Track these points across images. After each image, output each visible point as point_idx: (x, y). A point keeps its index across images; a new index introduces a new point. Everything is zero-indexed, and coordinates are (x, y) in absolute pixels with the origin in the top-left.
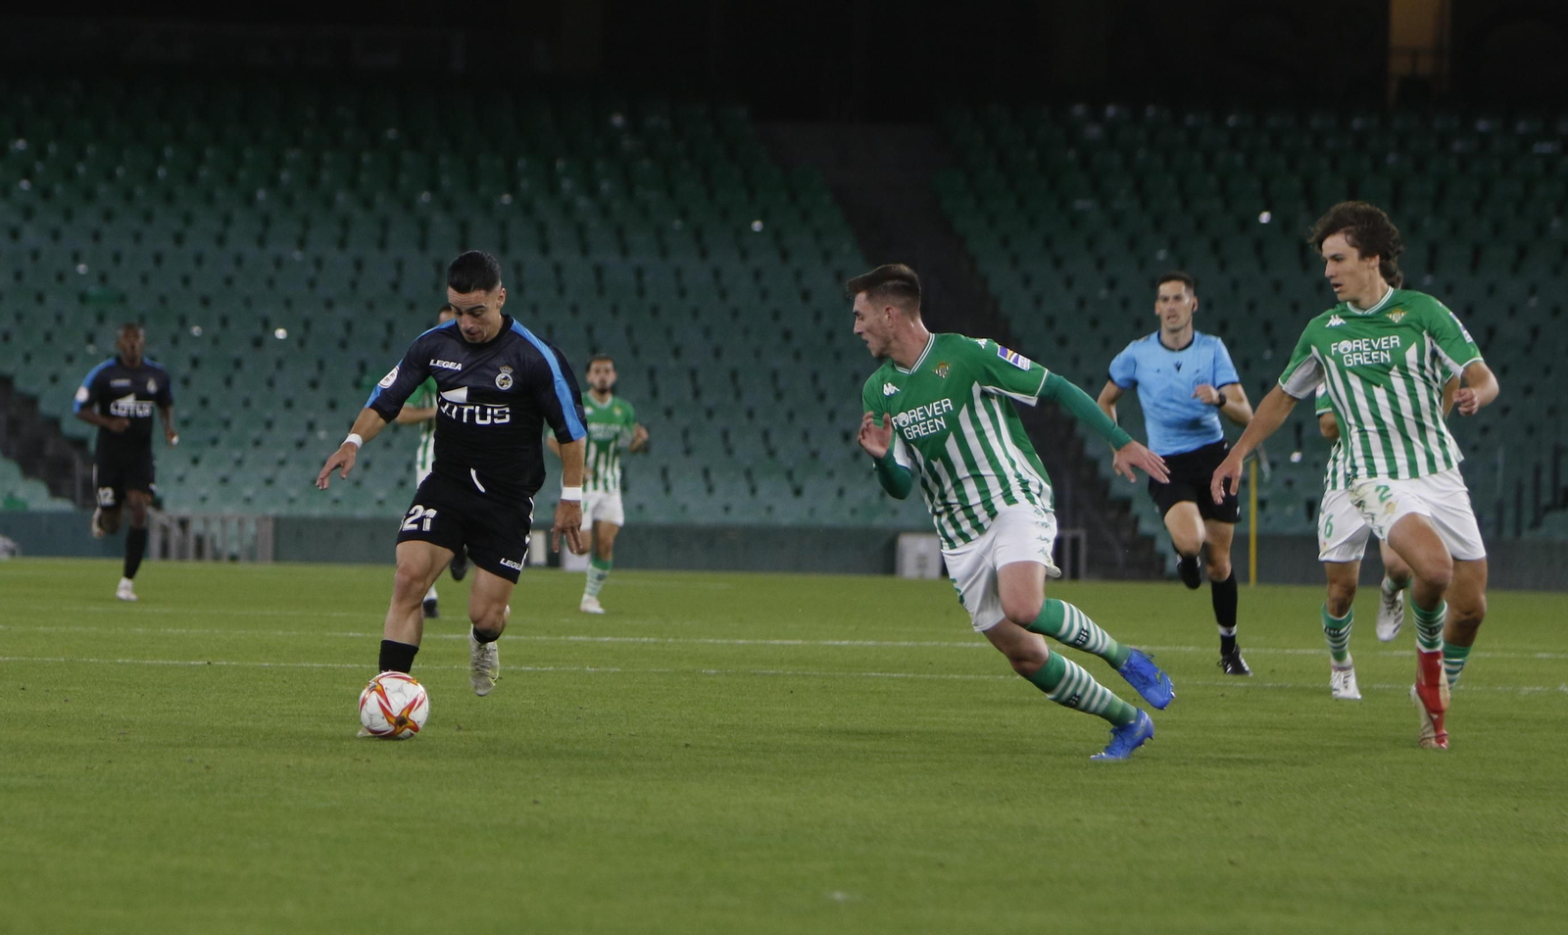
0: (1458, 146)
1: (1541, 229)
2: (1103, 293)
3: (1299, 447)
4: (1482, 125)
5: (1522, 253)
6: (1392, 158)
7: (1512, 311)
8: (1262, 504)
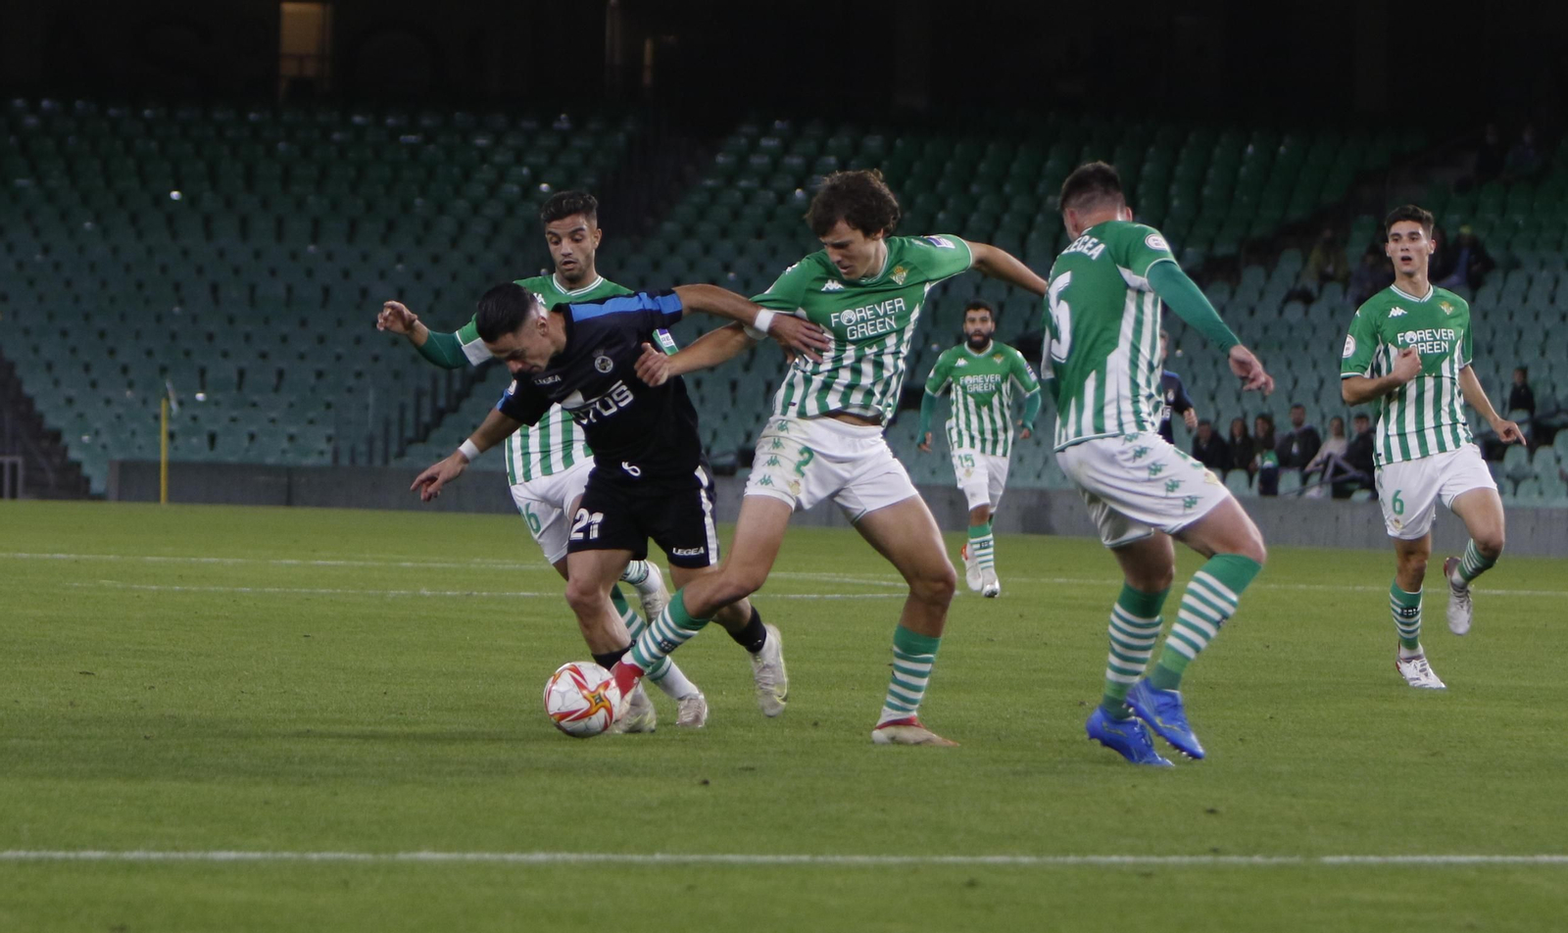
0: (337, 136)
1: (406, 207)
2: (38, 257)
3: (203, 389)
4: (358, 119)
5: (391, 226)
6: (282, 146)
7: (382, 275)
8: (172, 436)
